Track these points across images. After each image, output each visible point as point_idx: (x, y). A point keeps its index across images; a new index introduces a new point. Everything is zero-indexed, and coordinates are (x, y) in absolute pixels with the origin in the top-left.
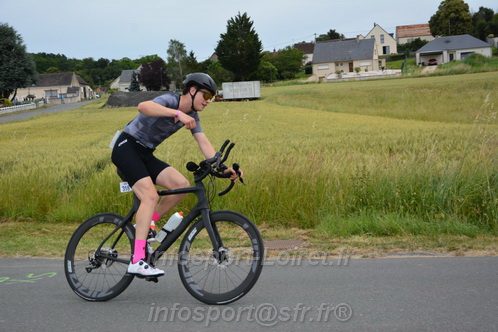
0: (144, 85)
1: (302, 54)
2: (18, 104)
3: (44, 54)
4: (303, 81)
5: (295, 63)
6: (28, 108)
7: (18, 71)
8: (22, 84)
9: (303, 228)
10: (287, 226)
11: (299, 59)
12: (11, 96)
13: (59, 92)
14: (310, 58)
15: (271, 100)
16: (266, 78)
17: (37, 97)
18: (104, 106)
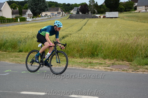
0: (81, 12)
1: (133, 3)
2: (42, 17)
3: (51, 1)
4: (133, 12)
5: (131, 6)
6: (45, 18)
7: (43, 7)
8: (44, 11)
9: (128, 62)
10: (123, 60)
11: (133, 5)
12: (41, 14)
13: (55, 14)
14: (136, 4)
15: (122, 18)
16: (121, 11)
17: (48, 15)
18: (68, 18)
